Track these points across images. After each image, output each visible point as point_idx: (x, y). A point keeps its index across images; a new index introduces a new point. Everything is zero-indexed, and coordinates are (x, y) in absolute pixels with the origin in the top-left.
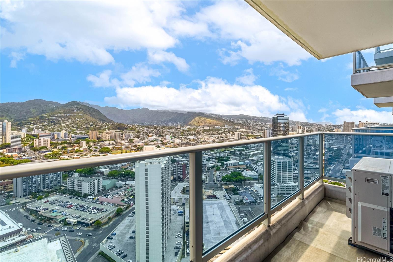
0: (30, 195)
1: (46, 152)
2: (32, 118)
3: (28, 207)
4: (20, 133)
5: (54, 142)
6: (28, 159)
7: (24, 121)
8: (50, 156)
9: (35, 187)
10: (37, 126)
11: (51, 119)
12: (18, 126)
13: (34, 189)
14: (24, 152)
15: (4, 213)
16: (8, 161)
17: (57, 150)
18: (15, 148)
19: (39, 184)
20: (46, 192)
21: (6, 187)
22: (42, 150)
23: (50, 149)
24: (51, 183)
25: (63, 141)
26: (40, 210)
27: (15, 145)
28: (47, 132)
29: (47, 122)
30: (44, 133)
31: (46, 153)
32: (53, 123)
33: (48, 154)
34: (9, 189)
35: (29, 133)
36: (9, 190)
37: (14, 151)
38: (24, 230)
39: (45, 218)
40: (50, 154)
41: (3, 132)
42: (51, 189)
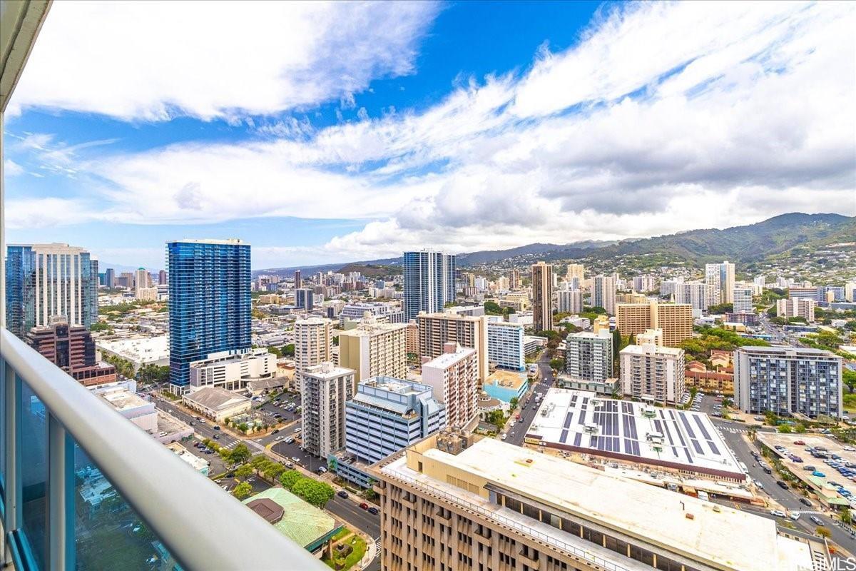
0: (765, 414)
1: (804, 330)
2: (775, 255)
3: (759, 438)
4: (750, 284)
5: (824, 309)
6: (765, 338)
7: (760, 261)
8: (813, 342)
9: (775, 401)
10: (786, 271)
11: (819, 256)
12: (749, 272)
13: (772, 406)
14: (758, 324)
15: (718, 431)
16: (728, 337)
17: (833, 331)
18: (741, 315)
19: (785, 398)
20: (798, 421)
21: (723, 386)
22: (795, 325)
23: (814, 326)
24: (812, 405)
25: (850, 310)
26: (782, 455)
27: (740, 309)
28: (808, 285)
29: (810, 262)
30: (800, 287)
31: (803, 333)
32: (825, 263)
33: (808, 336)
34: (728, 389)
35: (768, 286)
36: (727, 392)
37: (739, 319)
38: (749, 479)
39: (794, 479)
40: (814, 338)
41: (721, 283)
42: (811, 417)
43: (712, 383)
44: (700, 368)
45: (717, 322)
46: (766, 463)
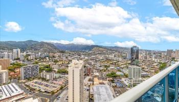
0: (27, 79)
3: (26, 84)
4: (23, 53)
5: (36, 57)
6: (26, 64)
7: (25, 49)
8: (35, 63)
10: (30, 51)
11: (35, 48)
14: (25, 61)
15: (17, 86)
16: (19, 65)
17: (37, 61)
19: (30, 75)
20: (33, 78)
22: (31, 61)
24: (35, 74)
25: (39, 57)
26: (30, 85)
30: (32, 54)
35: (27, 54)
36: (19, 77)
37: (21, 61)
38: (24, 93)
39: (32, 89)
41: (17, 53)
43: (16, 76)
44: (12, 73)
45: (16, 62)
46: (27, 88)
